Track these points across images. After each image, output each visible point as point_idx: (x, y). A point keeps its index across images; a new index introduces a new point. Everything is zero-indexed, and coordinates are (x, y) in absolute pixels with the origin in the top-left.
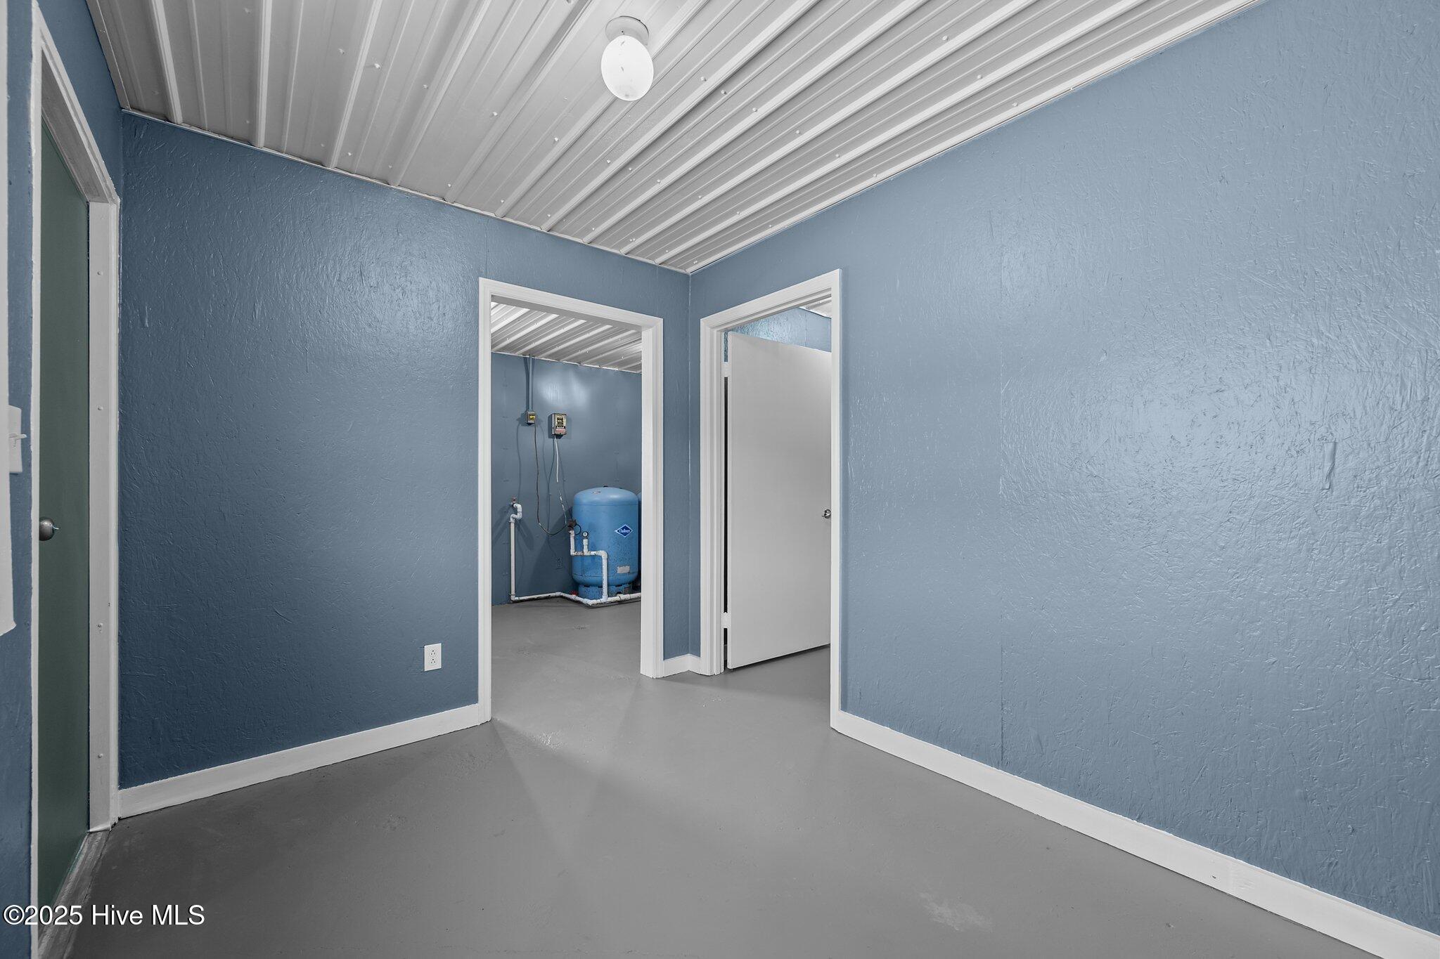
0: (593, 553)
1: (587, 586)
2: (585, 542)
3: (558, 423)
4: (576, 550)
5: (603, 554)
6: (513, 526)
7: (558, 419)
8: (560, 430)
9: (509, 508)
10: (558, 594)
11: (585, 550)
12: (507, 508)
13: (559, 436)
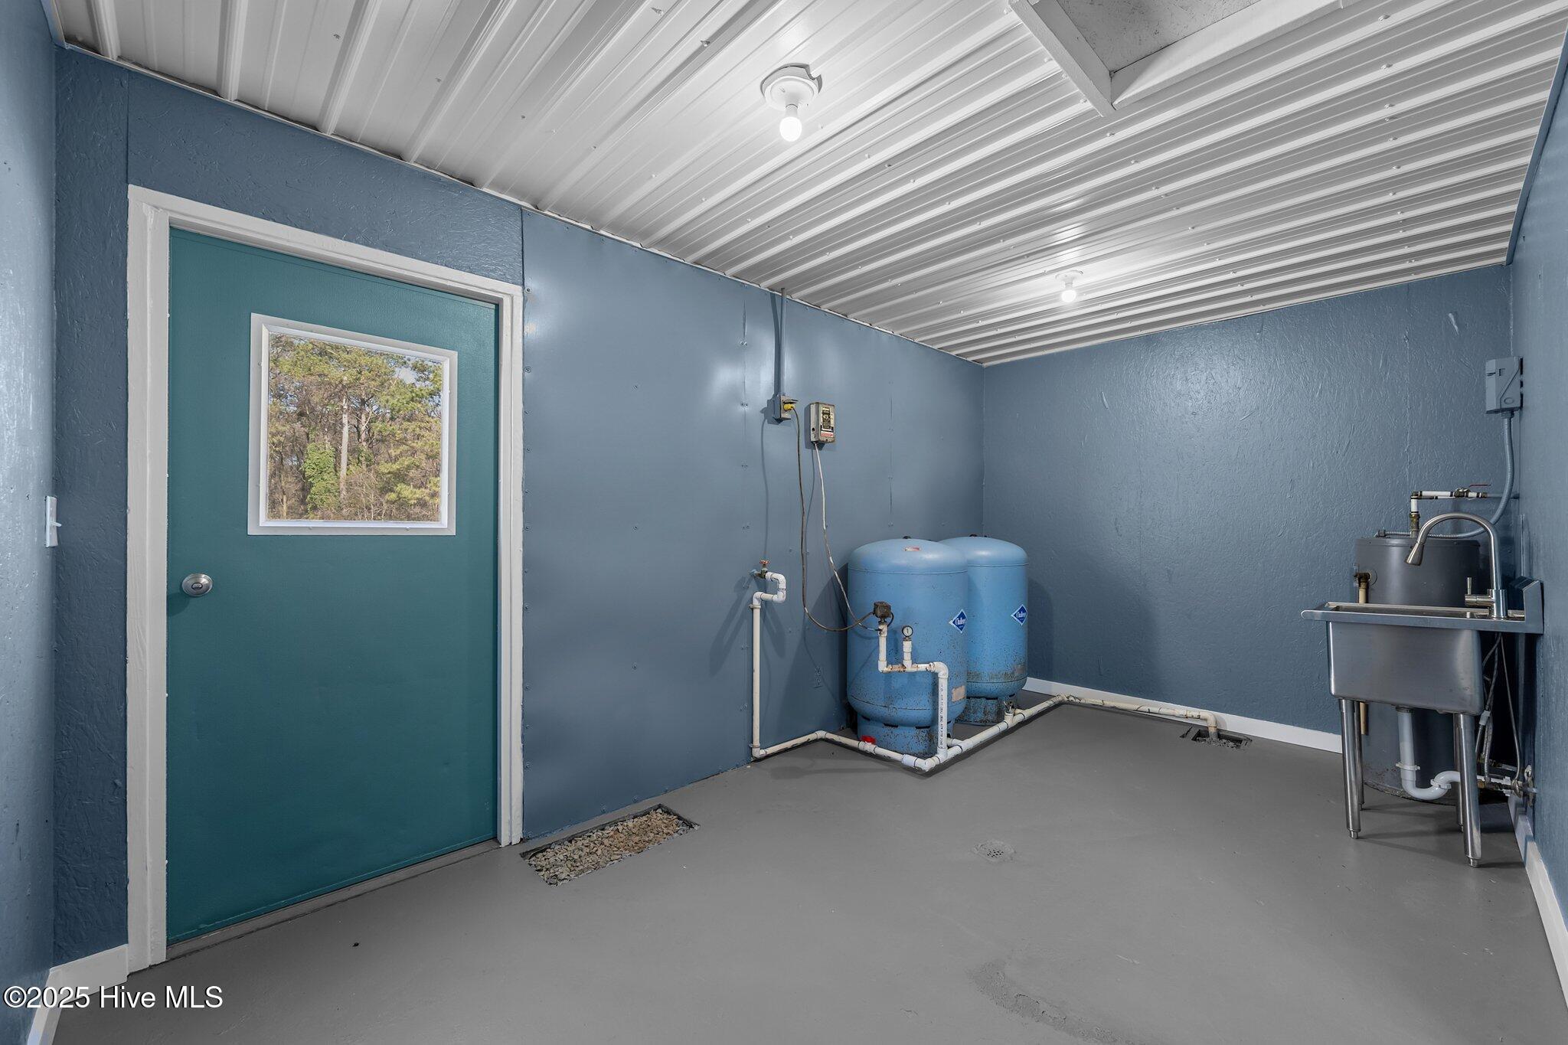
0: (922, 667)
1: (892, 725)
2: (907, 646)
3: (824, 420)
4: (889, 662)
5: (942, 669)
6: (757, 614)
7: (824, 414)
8: (825, 434)
9: (750, 581)
10: (821, 734)
11: (907, 662)
12: (747, 580)
13: (820, 445)
